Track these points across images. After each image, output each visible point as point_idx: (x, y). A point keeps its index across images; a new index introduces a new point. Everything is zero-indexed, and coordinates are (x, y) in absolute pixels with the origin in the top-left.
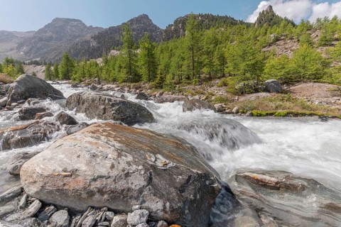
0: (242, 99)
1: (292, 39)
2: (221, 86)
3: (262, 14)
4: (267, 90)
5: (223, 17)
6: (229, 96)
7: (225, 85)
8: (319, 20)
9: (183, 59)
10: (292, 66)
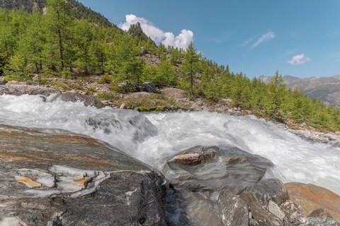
0: (126, 97)
1: (155, 55)
2: (103, 83)
3: (132, 27)
4: (145, 90)
5: (96, 14)
6: (113, 93)
7: (107, 82)
8: (169, 47)
9: (44, 40)
10: (160, 74)
